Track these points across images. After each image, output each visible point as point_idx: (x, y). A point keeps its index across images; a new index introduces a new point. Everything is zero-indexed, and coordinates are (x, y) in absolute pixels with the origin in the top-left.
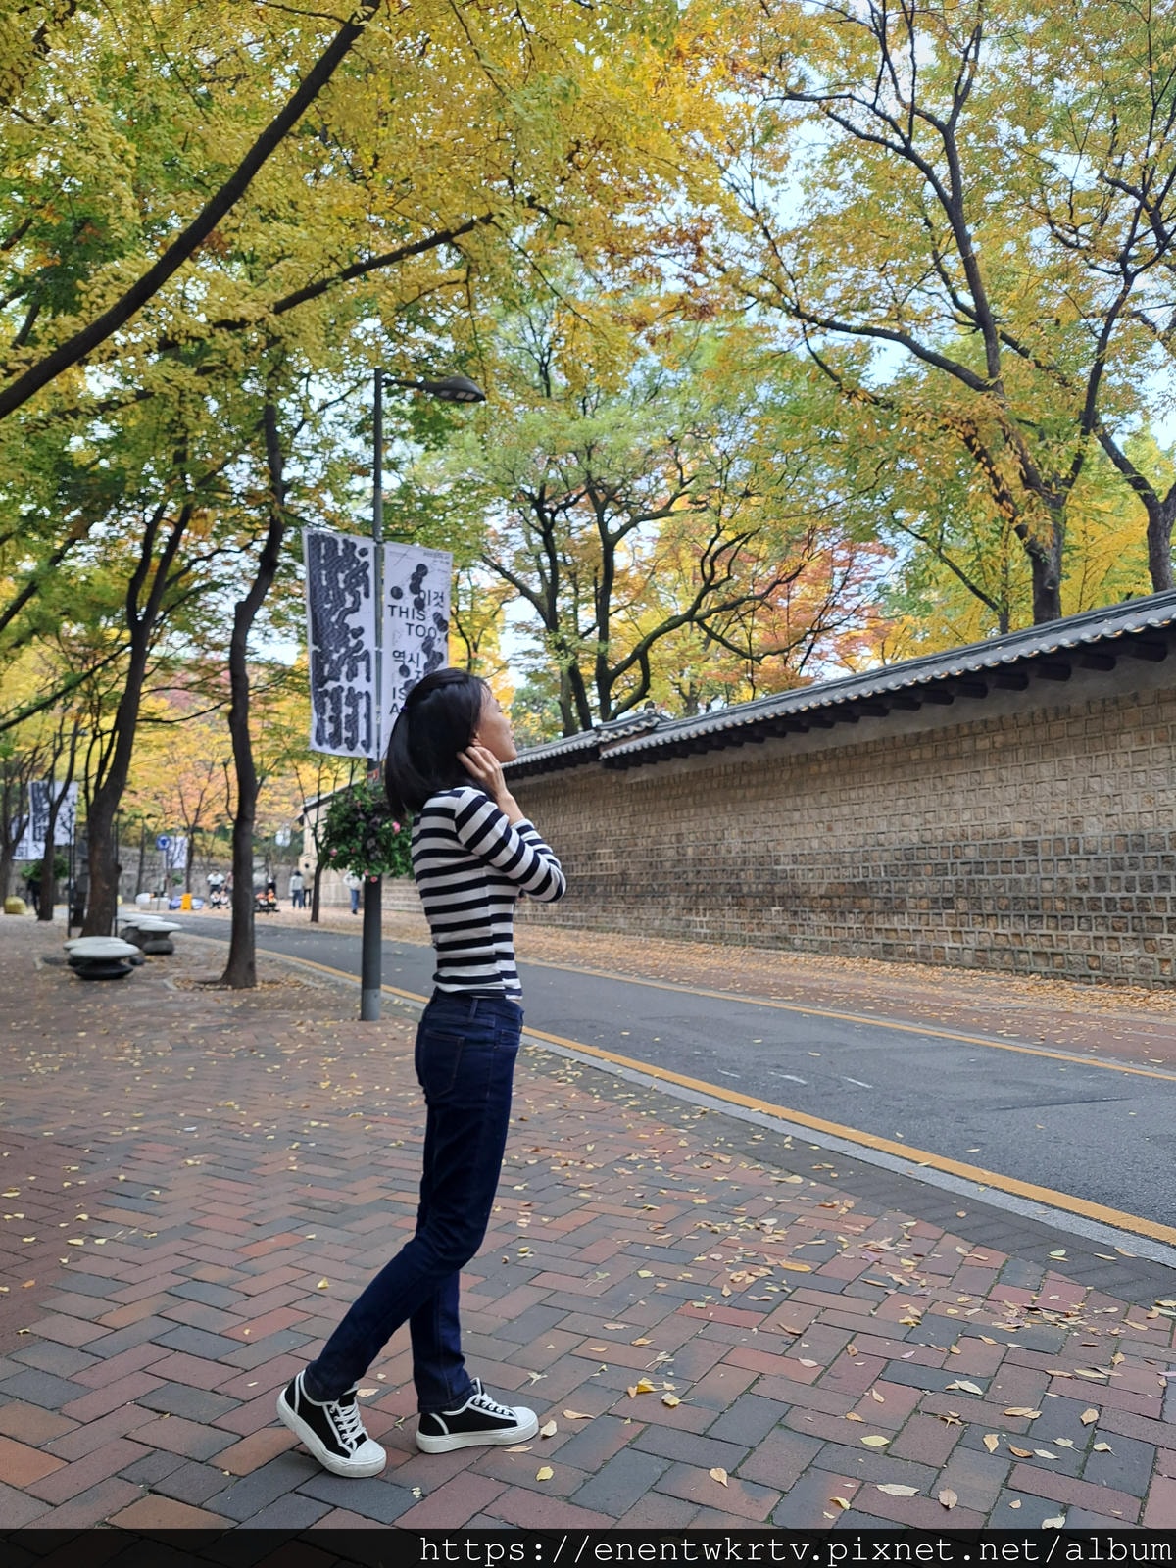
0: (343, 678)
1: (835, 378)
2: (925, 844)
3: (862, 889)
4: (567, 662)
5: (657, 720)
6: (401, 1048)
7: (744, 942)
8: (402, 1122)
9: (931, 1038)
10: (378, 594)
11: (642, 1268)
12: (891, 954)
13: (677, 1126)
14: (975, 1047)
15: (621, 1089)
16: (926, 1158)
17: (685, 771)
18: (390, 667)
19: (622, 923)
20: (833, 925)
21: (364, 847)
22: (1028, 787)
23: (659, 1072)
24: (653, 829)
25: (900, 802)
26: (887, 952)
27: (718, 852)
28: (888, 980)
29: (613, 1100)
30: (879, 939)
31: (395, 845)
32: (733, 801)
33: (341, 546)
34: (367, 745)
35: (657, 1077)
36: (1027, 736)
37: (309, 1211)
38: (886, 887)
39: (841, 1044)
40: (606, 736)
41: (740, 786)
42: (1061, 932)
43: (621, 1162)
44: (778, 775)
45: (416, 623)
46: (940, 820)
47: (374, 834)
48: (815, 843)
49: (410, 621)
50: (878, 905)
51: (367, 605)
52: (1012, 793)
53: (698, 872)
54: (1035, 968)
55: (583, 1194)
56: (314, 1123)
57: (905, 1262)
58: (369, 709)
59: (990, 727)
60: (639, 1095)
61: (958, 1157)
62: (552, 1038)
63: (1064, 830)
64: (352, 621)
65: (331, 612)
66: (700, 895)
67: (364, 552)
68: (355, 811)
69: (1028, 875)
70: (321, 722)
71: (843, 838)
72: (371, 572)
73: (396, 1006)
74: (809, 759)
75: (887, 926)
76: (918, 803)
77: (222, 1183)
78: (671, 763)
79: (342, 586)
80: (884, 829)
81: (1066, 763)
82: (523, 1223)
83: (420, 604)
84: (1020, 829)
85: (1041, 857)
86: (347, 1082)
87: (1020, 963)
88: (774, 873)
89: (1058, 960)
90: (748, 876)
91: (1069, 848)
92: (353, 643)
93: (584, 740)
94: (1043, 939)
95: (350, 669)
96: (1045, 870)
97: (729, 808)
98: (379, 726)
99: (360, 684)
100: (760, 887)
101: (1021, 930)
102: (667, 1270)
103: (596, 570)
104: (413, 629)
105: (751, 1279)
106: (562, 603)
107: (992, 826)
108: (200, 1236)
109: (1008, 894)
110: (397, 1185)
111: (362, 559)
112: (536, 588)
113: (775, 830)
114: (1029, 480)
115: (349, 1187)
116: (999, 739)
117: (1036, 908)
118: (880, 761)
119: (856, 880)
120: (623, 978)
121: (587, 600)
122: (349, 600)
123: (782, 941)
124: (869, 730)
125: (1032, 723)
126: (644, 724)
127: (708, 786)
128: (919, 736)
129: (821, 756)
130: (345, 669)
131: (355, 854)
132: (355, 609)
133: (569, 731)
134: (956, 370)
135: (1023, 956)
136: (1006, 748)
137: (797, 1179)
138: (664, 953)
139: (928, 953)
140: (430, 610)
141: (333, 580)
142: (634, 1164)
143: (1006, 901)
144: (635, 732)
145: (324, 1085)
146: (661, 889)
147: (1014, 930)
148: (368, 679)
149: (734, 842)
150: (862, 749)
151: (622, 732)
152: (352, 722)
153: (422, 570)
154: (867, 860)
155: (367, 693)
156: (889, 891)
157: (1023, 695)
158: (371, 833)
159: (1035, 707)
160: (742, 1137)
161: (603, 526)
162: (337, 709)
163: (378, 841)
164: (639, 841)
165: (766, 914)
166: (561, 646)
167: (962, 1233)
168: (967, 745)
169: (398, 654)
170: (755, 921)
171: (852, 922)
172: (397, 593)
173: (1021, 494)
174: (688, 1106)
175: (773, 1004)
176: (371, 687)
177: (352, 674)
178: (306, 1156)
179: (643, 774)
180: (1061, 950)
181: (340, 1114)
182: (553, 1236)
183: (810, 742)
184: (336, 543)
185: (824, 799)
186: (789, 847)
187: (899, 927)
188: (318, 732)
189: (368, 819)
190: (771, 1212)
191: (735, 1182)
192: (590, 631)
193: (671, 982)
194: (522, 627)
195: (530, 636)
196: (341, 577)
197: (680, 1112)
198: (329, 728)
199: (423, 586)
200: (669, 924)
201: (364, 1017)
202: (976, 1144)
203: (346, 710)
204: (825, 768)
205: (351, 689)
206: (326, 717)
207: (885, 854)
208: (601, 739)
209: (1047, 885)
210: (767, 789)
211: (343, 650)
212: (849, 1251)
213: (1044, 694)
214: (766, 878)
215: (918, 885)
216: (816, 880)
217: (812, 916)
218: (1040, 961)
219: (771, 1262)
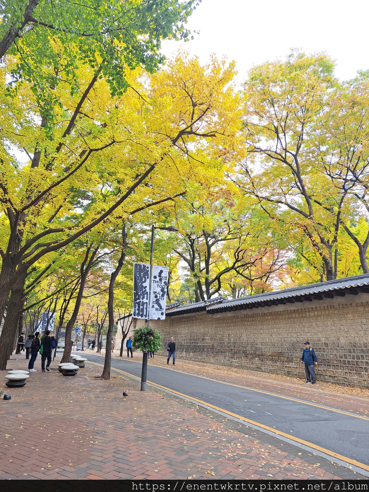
0: (141, 299)
1: (269, 214)
2: (298, 342)
3: (281, 354)
4: (197, 280)
5: (222, 299)
6: (152, 399)
7: (248, 368)
8: (156, 419)
9: (292, 402)
10: (150, 278)
11: (210, 452)
12: (290, 374)
13: (221, 423)
14: (304, 404)
15: (208, 413)
16: (278, 432)
17: (230, 315)
18: (153, 295)
19: (212, 361)
20: (273, 364)
21: (144, 343)
22: (325, 327)
23: (218, 408)
24: (221, 332)
25: (290, 329)
26: (289, 374)
27: (240, 341)
28: (288, 383)
29: (206, 416)
30: (286, 369)
31: (152, 343)
32: (244, 325)
33: (142, 266)
34: (146, 316)
35: (218, 410)
36: (323, 313)
37: (138, 438)
38: (288, 354)
39: (268, 402)
40: (208, 304)
41: (246, 321)
42: (336, 370)
43: (207, 430)
44: (256, 318)
45: (160, 284)
46: (302, 335)
47: (147, 340)
48: (267, 340)
49: (158, 284)
50: (286, 359)
51: (148, 280)
52: (320, 329)
53: (235, 346)
54: (330, 381)
55: (198, 437)
56: (135, 418)
57: (266, 454)
58: (147, 307)
59: (313, 310)
60: (213, 414)
61: (287, 433)
62: (191, 398)
63: (335, 340)
64: (144, 285)
65: (139, 283)
66: (235, 353)
67: (148, 268)
68: (142, 333)
69: (326, 353)
70: (135, 310)
71: (275, 338)
72: (149, 273)
73: (149, 386)
74: (265, 315)
75: (288, 366)
76: (295, 330)
77: (118, 431)
78: (226, 313)
79: (142, 276)
80: (286, 337)
81: (334, 321)
82: (185, 442)
83: (161, 280)
84: (323, 339)
85: (329, 348)
86: (141, 408)
87: (326, 379)
88: (256, 348)
89: (336, 378)
90: (249, 348)
91: (337, 346)
92: (144, 290)
93: (201, 304)
94: (331, 372)
95: (143, 297)
96: (330, 352)
97: (243, 327)
98: (149, 311)
99: (145, 300)
100: (252, 352)
101: (325, 369)
102: (215, 453)
103: (205, 253)
104: (159, 286)
105: (232, 455)
106: (196, 261)
107: (316, 338)
108: (117, 442)
109: (321, 358)
110: (156, 433)
111: (147, 269)
112: (188, 258)
113: (256, 334)
114: (322, 241)
115: (146, 433)
116: (316, 313)
117: (329, 363)
118: (284, 317)
119: (279, 351)
120: (212, 380)
121: (203, 261)
122: (144, 279)
123: (258, 369)
124: (280, 308)
125: (324, 309)
126: (219, 300)
127: (237, 320)
128: (294, 310)
129: (268, 314)
130: (141, 297)
131: (142, 345)
132: (145, 282)
133: (197, 300)
134: (301, 212)
135: (326, 377)
136: (318, 316)
137: (247, 436)
138: (224, 372)
139: (300, 375)
140: (163, 281)
141: (140, 275)
142: (210, 431)
143: (320, 360)
144: (216, 303)
145: (136, 409)
146: (224, 351)
147: (323, 369)
148: (147, 299)
149: (244, 338)
150: (279, 313)
151: (212, 303)
152: (143, 310)
153: (161, 271)
154: (282, 346)
155: (147, 303)
156: (288, 355)
157: (321, 301)
158: (146, 340)
159: (325, 305)
160: (236, 425)
161: (207, 243)
162: (139, 307)
163: (148, 342)
164: (217, 335)
165: (254, 360)
166: (195, 276)
167: (280, 449)
168: (308, 314)
169: (155, 292)
170: (251, 362)
171: (278, 364)
172: (155, 277)
173: (320, 245)
174: (225, 418)
175: (252, 389)
176: (148, 301)
177: (143, 298)
178: (135, 426)
179: (219, 316)
180: (336, 376)
181: (140, 416)
182: (191, 445)
183: (265, 310)
184: (141, 266)
185: (269, 326)
186: (260, 340)
187: (292, 366)
188: (134, 313)
189: (145, 336)
190: (239, 443)
191: (233, 436)
192: (204, 269)
193: (225, 381)
194: (185, 268)
195: (186, 270)
196: (142, 274)
197: (223, 419)
198: (137, 312)
199: (161, 275)
200: (226, 362)
201: (141, 390)
202: (292, 430)
203: (141, 307)
204: (269, 318)
205: (143, 302)
206: (136, 309)
207: (287, 344)
208: (206, 304)
209: (331, 356)
210: (253, 322)
211: (141, 292)
212: (255, 451)
213: (327, 301)
214: (254, 349)
215: (296, 354)
216: (268, 351)
217: (267, 361)
218: (331, 379)
219: (237, 452)
